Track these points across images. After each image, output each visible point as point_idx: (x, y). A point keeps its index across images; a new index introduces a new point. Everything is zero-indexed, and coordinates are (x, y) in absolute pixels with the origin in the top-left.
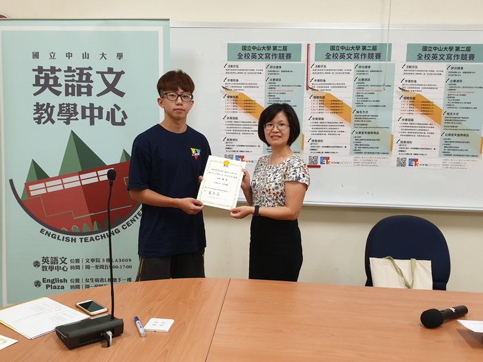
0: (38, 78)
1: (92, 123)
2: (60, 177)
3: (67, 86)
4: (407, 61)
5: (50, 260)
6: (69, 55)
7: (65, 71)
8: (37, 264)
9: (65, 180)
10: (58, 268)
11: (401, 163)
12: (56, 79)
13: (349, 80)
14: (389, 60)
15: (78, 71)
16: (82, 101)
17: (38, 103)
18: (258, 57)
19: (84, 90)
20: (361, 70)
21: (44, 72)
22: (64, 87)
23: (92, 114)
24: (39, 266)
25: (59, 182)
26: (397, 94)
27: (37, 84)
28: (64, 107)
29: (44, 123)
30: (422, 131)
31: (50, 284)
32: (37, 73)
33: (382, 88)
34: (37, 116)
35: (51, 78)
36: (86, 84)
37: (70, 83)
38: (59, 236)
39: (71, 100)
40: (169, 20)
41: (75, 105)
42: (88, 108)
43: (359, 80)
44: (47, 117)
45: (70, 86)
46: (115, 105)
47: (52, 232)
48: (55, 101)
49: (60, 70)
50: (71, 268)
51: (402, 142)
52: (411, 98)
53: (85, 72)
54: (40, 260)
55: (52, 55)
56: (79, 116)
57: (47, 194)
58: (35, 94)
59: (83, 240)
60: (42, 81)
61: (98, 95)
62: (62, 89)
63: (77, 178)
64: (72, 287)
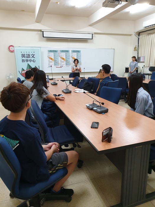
2: (27, 70)
6: (27, 52)
13: (64, 55)
16: (29, 59)
17: (22, 59)
18: (52, 52)
19: (29, 57)
20: (66, 54)
23: (30, 61)
26: (71, 57)
27: (22, 56)
29: (23, 62)
33: (69, 56)
35: (24, 56)
39: (27, 59)
40: (41, 47)
46: (34, 59)
48: (25, 59)
49: (25, 54)
51: (72, 63)
53: (29, 55)
55: (24, 52)
57: (25, 73)
61: (31, 58)
62: (26, 57)
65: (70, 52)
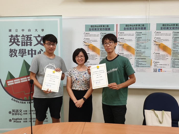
0: (11, 39)
1: (32, 56)
2: (19, 78)
3: (22, 42)
4: (156, 30)
5: (15, 111)
6: (23, 30)
7: (21, 37)
8: (10, 112)
9: (21, 79)
10: (18, 114)
11: (155, 71)
12: (18, 39)
13: (134, 38)
14: (149, 30)
15: (26, 36)
16: (28, 48)
17: (11, 49)
18: (97, 30)
19: (29, 44)
20: (138, 34)
21: (13, 37)
22: (21, 42)
23: (32, 53)
24: (11, 113)
25: (19, 80)
26: (153, 43)
27: (11, 41)
28: (21, 50)
29: (13, 57)
30: (163, 58)
31: (15, 120)
32: (10, 37)
33: (147, 41)
34: (10, 54)
35: (16, 39)
36: (29, 41)
37: (23, 41)
38: (19, 101)
39: (24, 47)
40: (62, 16)
41: (25, 50)
42: (30, 51)
43: (138, 38)
44: (14, 54)
45: (23, 42)
46: (41, 49)
47: (16, 100)
48: (18, 48)
49: (19, 36)
50: (24, 114)
51: (155, 62)
52: (158, 45)
53: (29, 36)
54: (11, 111)
55: (17, 30)
56: (27, 54)
57: (14, 85)
58: (10, 46)
59: (28, 103)
60: (13, 41)
61: (34, 46)
62: (20, 43)
63: (26, 78)
64: (24, 122)
65: (153, 28)
